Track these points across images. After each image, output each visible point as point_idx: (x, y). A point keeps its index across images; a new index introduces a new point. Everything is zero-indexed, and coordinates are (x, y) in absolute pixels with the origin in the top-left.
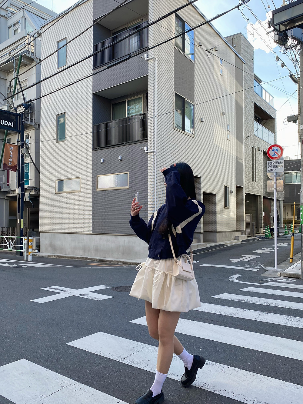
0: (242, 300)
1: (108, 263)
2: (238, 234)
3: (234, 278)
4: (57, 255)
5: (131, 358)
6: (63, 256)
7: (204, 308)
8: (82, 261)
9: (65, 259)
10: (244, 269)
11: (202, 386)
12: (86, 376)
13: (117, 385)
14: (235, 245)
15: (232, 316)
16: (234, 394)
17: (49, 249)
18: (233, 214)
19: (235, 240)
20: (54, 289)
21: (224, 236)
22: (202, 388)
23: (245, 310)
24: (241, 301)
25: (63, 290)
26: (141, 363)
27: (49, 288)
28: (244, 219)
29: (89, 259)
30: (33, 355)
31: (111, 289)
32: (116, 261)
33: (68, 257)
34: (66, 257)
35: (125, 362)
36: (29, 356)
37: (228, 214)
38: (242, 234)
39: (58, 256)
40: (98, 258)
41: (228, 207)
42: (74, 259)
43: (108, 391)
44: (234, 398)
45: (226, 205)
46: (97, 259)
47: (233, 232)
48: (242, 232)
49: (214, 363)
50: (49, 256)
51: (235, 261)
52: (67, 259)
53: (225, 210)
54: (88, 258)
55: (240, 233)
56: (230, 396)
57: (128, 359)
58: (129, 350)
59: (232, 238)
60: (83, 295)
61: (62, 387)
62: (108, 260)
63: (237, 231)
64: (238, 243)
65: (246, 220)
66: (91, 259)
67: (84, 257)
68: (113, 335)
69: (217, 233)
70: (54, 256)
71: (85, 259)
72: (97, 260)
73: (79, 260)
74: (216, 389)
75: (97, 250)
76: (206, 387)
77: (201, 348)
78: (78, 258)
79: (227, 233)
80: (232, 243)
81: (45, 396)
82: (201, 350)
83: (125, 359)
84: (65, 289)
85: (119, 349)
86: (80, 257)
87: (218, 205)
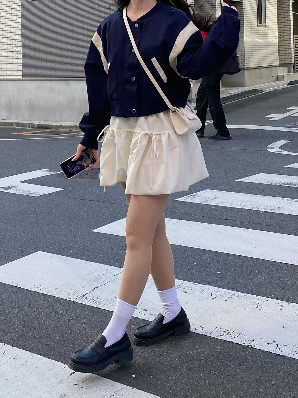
0: (290, 184)
1: (53, 130)
2: (282, 71)
3: (276, 147)
5: (96, 294)
7: (224, 201)
8: (6, 128)
10: (293, 131)
11: (222, 335)
12: (15, 330)
13: (70, 343)
14: (277, 90)
15: (273, 211)
16: (277, 345)
18: (273, 37)
19: (277, 82)
21: (258, 75)
22: (222, 338)
23: (295, 200)
24: (289, 186)
28: (292, 44)
29: (18, 124)
31: (58, 176)
32: (68, 127)
35: (86, 302)
37: (265, 37)
38: (289, 71)
40: (35, 122)
41: (264, 24)
43: (54, 355)
44: (278, 352)
45: (260, 21)
46: (34, 125)
47: (274, 69)
48: (290, 66)
49: (243, 294)
51: (277, 117)
53: (260, 30)
54: (16, 123)
55: (285, 69)
56: (271, 349)
57: (90, 296)
58: (90, 280)
59: (271, 79)
60: (7, 188)
62: (53, 125)
63: (281, 65)
64: (283, 87)
65: (295, 47)
66: (23, 125)
67: (10, 121)
68: (62, 256)
69: (246, 71)
71: (12, 126)
72: (32, 126)
74: (246, 338)
75: (32, 108)
76: (229, 335)
77: (219, 271)
79: (262, 70)
80: (272, 87)
82: (219, 272)
83: (84, 296)
85: (74, 279)
86: (3, 122)
87: (246, 21)
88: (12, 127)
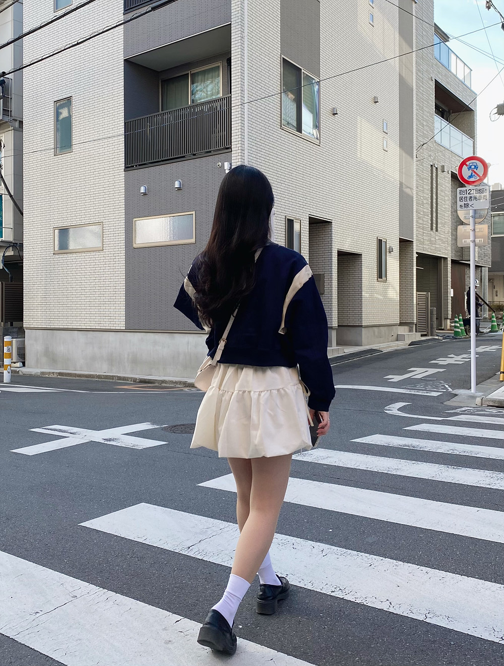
0: (409, 446)
1: (157, 384)
2: (403, 330)
3: (394, 409)
4: (58, 371)
5: (202, 546)
6: (71, 373)
7: (337, 460)
8: (107, 381)
9: (75, 378)
10: (413, 393)
11: (333, 592)
12: (118, 577)
13: (175, 592)
14: (397, 350)
15: (389, 472)
16: (391, 603)
17: (44, 360)
18: (394, 293)
19: (397, 342)
20: (55, 430)
21: (376, 333)
22: (333, 594)
23: (414, 462)
24: (407, 448)
25: (72, 432)
26: (220, 555)
27: (45, 429)
28: (415, 302)
29: (119, 378)
30: (18, 544)
31: (162, 429)
32: (172, 382)
33: (80, 376)
34: (76, 375)
35: (191, 554)
36: (10, 545)
37: (385, 294)
38: (411, 331)
39: (60, 374)
40: (137, 377)
41: (384, 278)
42: (92, 379)
43: (158, 603)
44: (391, 610)
45: (380, 275)
46: (136, 379)
47: (394, 327)
48: (411, 326)
49: (355, 552)
50: (43, 373)
51: (396, 378)
52: (77, 378)
53: (379, 285)
54: (118, 377)
55: (406, 328)
56: (385, 607)
57: (195, 548)
58: (196, 533)
59: (391, 338)
60: (110, 440)
61: (73, 597)
62: (156, 380)
63: (401, 324)
64: (404, 347)
65: (417, 304)
66: (124, 379)
67: (111, 374)
68: (167, 509)
69: (363, 329)
70: (53, 373)
71: (113, 379)
72: (135, 380)
73: (102, 381)
74: (358, 595)
75: (135, 361)
76: (340, 592)
77: (331, 529)
78: (99, 377)
79: (381, 328)
80: (391, 347)
81: (41, 613)
82: (331, 530)
83: (189, 548)
84: (75, 430)
85: (179, 532)
86: (103, 375)
87: (365, 275)
88: (113, 381)
